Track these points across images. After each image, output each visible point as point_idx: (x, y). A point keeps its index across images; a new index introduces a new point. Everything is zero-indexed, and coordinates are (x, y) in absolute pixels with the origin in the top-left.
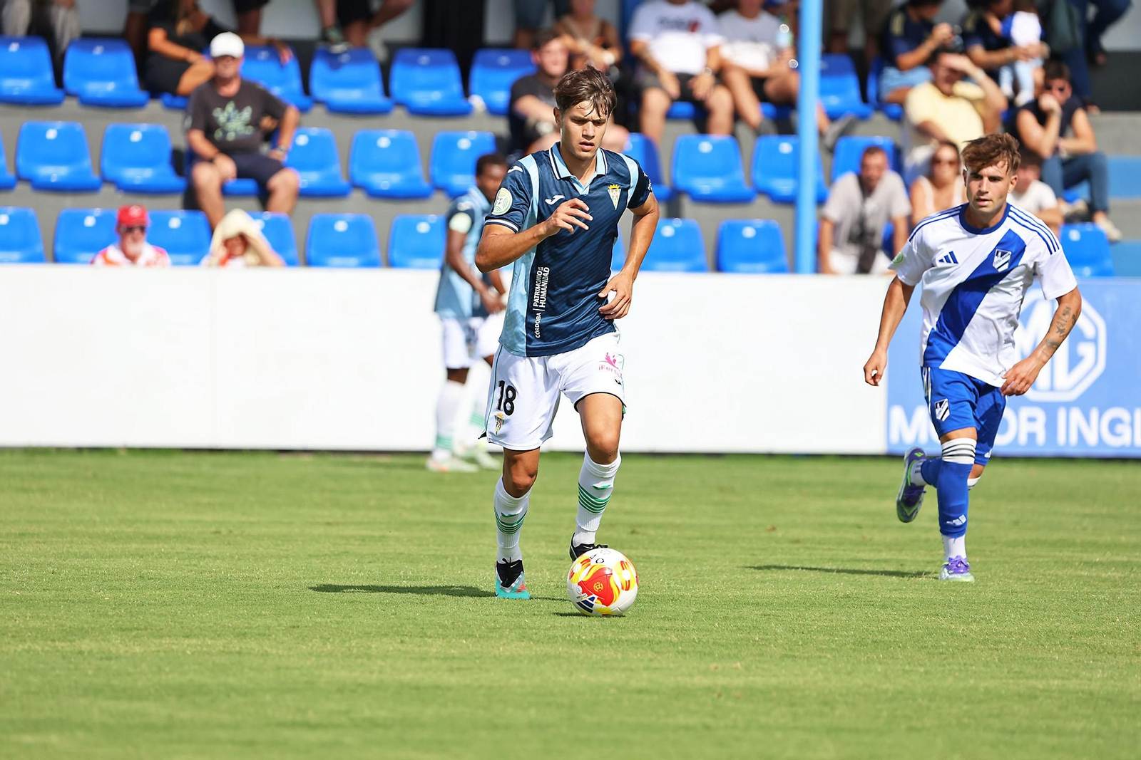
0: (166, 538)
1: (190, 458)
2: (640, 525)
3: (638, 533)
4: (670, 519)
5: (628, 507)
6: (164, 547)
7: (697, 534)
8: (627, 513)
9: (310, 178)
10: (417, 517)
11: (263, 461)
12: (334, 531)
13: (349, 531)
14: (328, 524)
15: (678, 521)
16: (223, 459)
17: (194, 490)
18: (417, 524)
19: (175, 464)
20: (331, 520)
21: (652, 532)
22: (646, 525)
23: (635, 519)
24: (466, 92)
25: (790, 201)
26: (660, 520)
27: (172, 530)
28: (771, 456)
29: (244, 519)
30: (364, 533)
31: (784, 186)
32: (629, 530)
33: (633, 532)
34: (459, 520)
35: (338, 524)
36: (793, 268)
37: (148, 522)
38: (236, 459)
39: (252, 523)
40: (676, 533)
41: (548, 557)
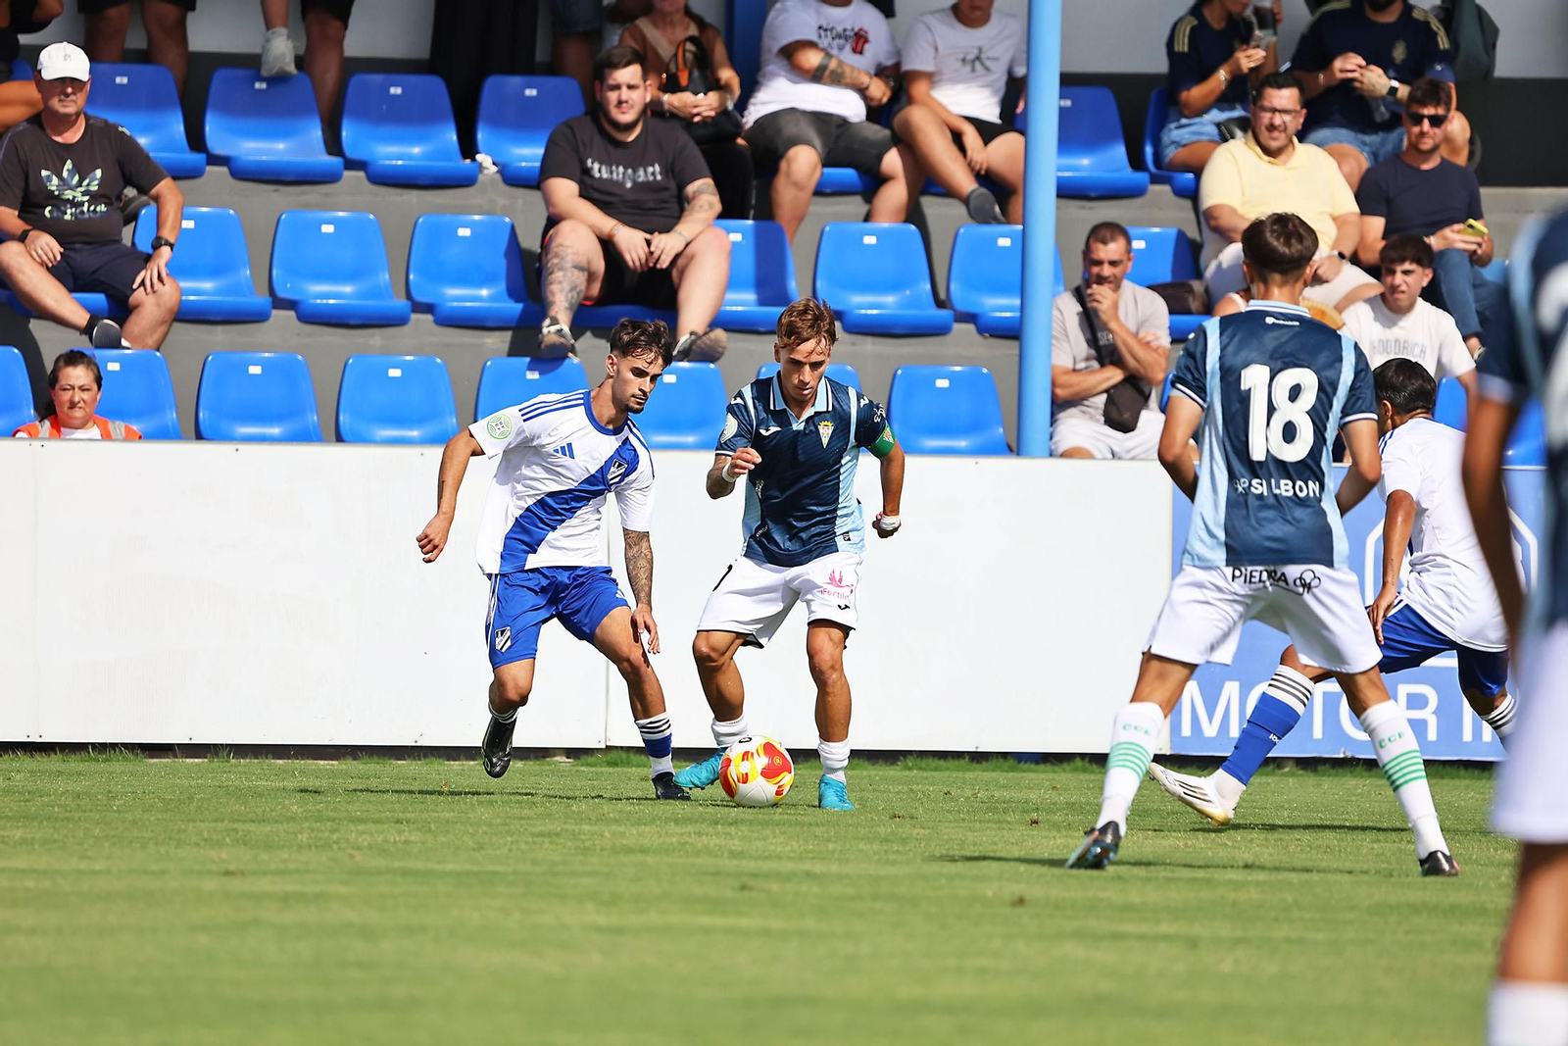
2: (755, 876)
3: (751, 889)
4: (806, 866)
5: (736, 844)
7: (850, 891)
8: (733, 855)
9: (203, 290)
10: (381, 862)
11: (118, 765)
12: (236, 885)
13: (264, 885)
14: (227, 873)
15: (819, 868)
16: (53, 762)
18: (379, 873)
20: (232, 867)
21: (775, 887)
22: (766, 876)
23: (747, 866)
24: (468, 149)
26: (789, 866)
28: (978, 757)
29: (83, 866)
30: (291, 887)
32: (736, 884)
33: (743, 888)
34: (449, 867)
35: (242, 874)
36: (1018, 447)
38: (74, 763)
39: (96, 873)
40: (816, 889)
41: (599, 929)
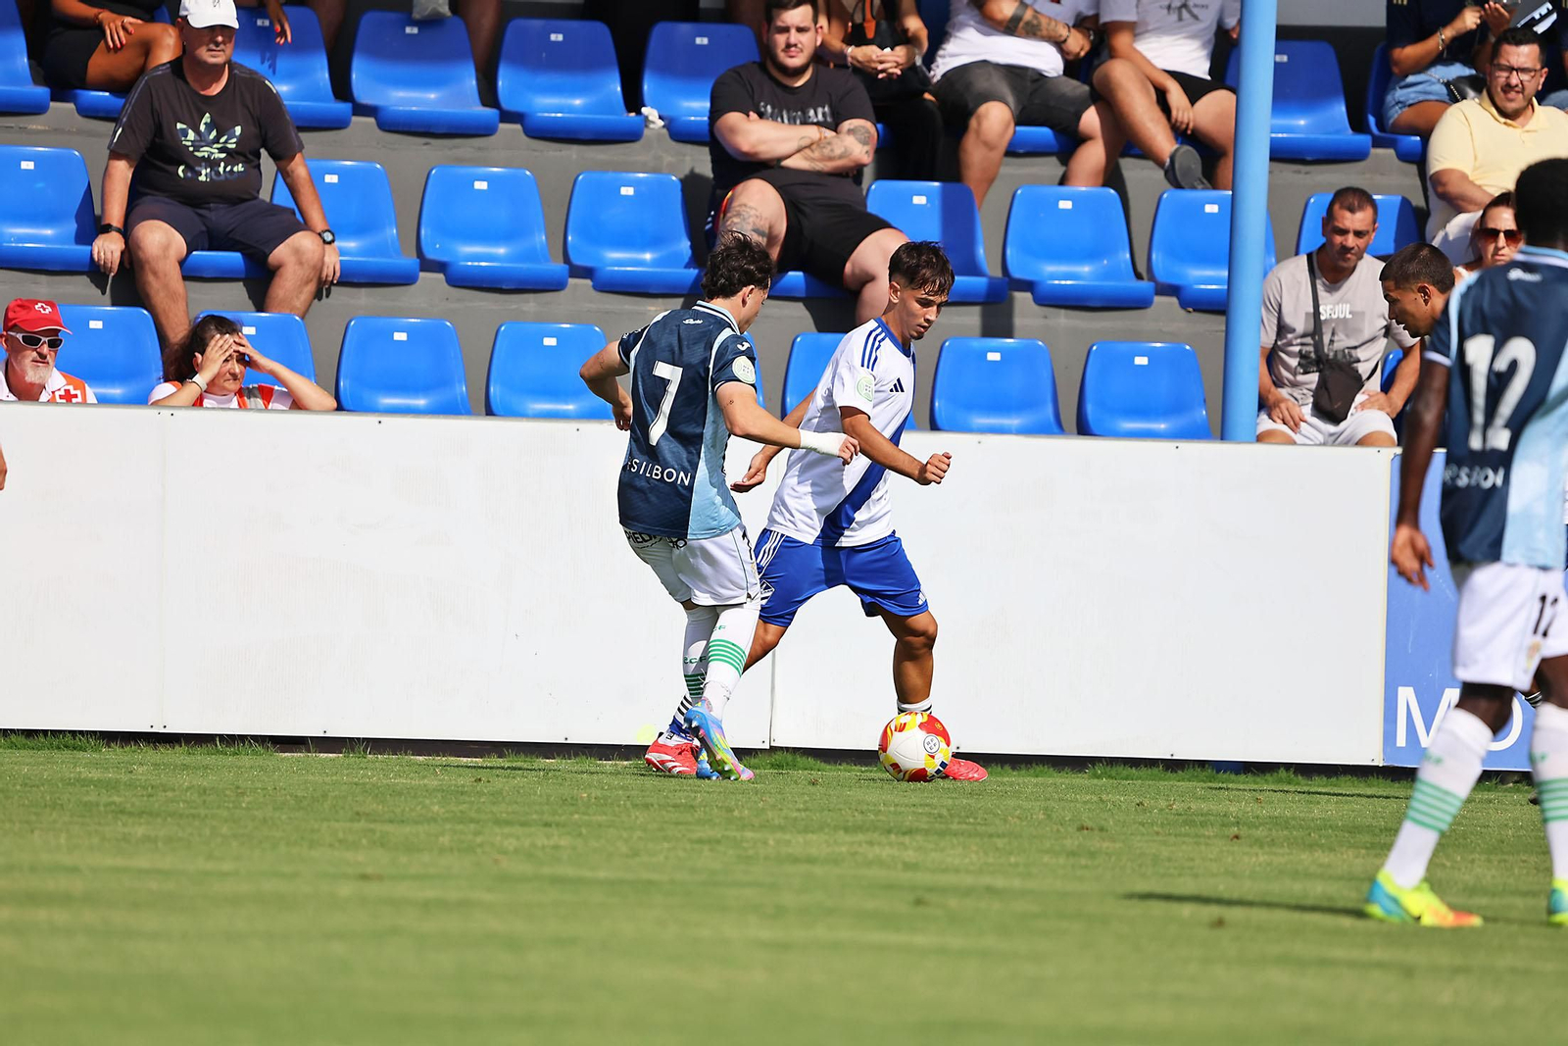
0: (65, 899)
1: (115, 754)
2: (931, 889)
3: (927, 904)
4: (987, 880)
5: (910, 855)
6: (61, 916)
7: (1035, 908)
8: (908, 866)
10: (529, 868)
11: (248, 759)
12: (373, 889)
13: (402, 890)
14: (364, 877)
15: (1000, 882)
16: (178, 755)
17: (121, 811)
18: (526, 879)
19: (86, 764)
20: (369, 870)
21: (953, 902)
22: (943, 890)
23: (923, 878)
24: (633, 100)
25: (1218, 307)
26: (968, 880)
27: (77, 885)
28: (1174, 766)
29: (210, 866)
31: (1206, 278)
32: (911, 898)
33: (919, 902)
34: (602, 874)
35: (380, 878)
36: (1222, 431)
37: (33, 869)
38: (200, 756)
39: (224, 875)
40: (997, 906)
41: (763, 944)
